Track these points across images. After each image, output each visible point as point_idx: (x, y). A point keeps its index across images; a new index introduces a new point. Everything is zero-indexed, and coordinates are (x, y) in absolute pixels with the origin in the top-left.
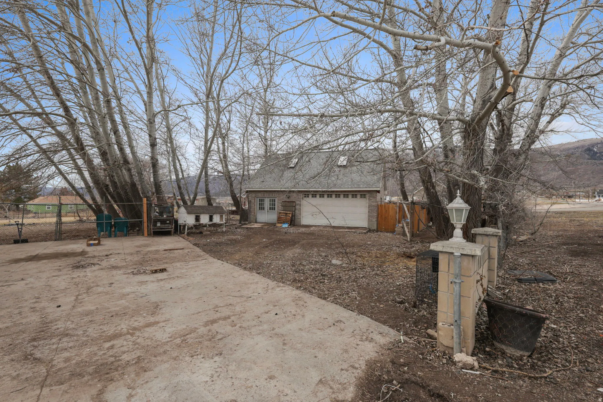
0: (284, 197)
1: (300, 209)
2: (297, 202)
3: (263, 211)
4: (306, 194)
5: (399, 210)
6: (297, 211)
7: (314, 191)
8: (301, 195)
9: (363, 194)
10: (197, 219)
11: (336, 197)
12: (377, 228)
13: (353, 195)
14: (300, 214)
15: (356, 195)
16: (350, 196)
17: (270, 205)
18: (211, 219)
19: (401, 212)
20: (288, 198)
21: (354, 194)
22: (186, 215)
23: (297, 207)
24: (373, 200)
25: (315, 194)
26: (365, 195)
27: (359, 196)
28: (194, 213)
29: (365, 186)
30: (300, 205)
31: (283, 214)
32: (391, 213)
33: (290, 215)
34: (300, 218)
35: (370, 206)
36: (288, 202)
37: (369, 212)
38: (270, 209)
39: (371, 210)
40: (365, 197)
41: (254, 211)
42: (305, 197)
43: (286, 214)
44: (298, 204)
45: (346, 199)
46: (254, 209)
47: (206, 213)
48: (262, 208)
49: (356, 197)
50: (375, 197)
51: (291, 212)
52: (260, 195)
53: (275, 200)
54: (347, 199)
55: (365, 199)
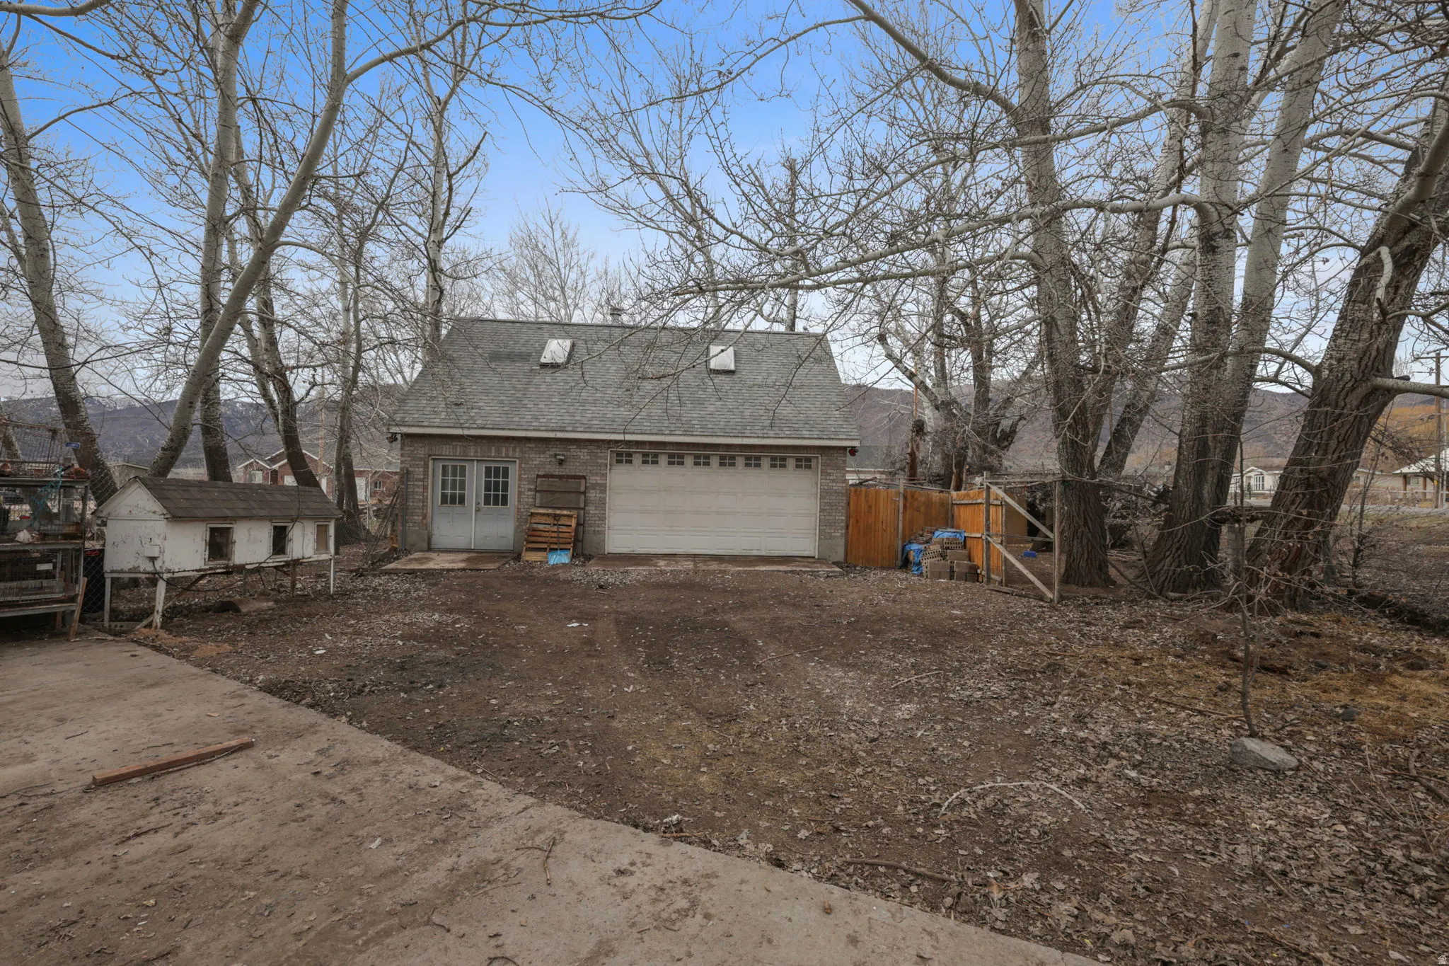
0: (542, 461)
1: (603, 502)
2: (593, 479)
3: (458, 507)
4: (624, 452)
5: (905, 506)
6: (591, 509)
7: (651, 443)
8: (608, 456)
9: (804, 457)
10: (219, 545)
11: (722, 464)
12: (846, 560)
13: (773, 459)
14: (603, 518)
15: (784, 459)
16: (766, 463)
17: (487, 488)
18: (280, 541)
19: (909, 511)
20: (561, 462)
21: (778, 456)
22: (161, 526)
23: (592, 494)
24: (835, 475)
25: (651, 452)
26: (808, 460)
27: (791, 463)
28: (204, 519)
29: (816, 433)
30: (603, 488)
31: (543, 519)
32: (885, 512)
33: (573, 523)
34: (603, 533)
35: (825, 493)
36: (560, 477)
37: (822, 510)
38: (487, 502)
39: (830, 504)
40: (809, 467)
41: (424, 507)
42: (619, 461)
43: (556, 516)
44: (594, 486)
45: (752, 472)
46: (424, 501)
47: (260, 518)
48: (455, 500)
49: (783, 466)
50: (842, 469)
51: (574, 513)
52: (446, 450)
53: (506, 471)
54: (731, 470)
55: (808, 472)
